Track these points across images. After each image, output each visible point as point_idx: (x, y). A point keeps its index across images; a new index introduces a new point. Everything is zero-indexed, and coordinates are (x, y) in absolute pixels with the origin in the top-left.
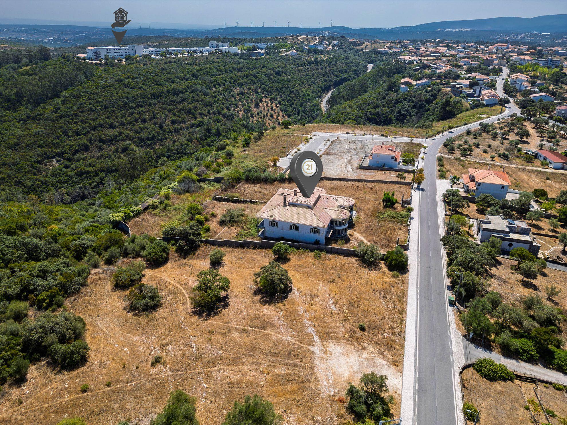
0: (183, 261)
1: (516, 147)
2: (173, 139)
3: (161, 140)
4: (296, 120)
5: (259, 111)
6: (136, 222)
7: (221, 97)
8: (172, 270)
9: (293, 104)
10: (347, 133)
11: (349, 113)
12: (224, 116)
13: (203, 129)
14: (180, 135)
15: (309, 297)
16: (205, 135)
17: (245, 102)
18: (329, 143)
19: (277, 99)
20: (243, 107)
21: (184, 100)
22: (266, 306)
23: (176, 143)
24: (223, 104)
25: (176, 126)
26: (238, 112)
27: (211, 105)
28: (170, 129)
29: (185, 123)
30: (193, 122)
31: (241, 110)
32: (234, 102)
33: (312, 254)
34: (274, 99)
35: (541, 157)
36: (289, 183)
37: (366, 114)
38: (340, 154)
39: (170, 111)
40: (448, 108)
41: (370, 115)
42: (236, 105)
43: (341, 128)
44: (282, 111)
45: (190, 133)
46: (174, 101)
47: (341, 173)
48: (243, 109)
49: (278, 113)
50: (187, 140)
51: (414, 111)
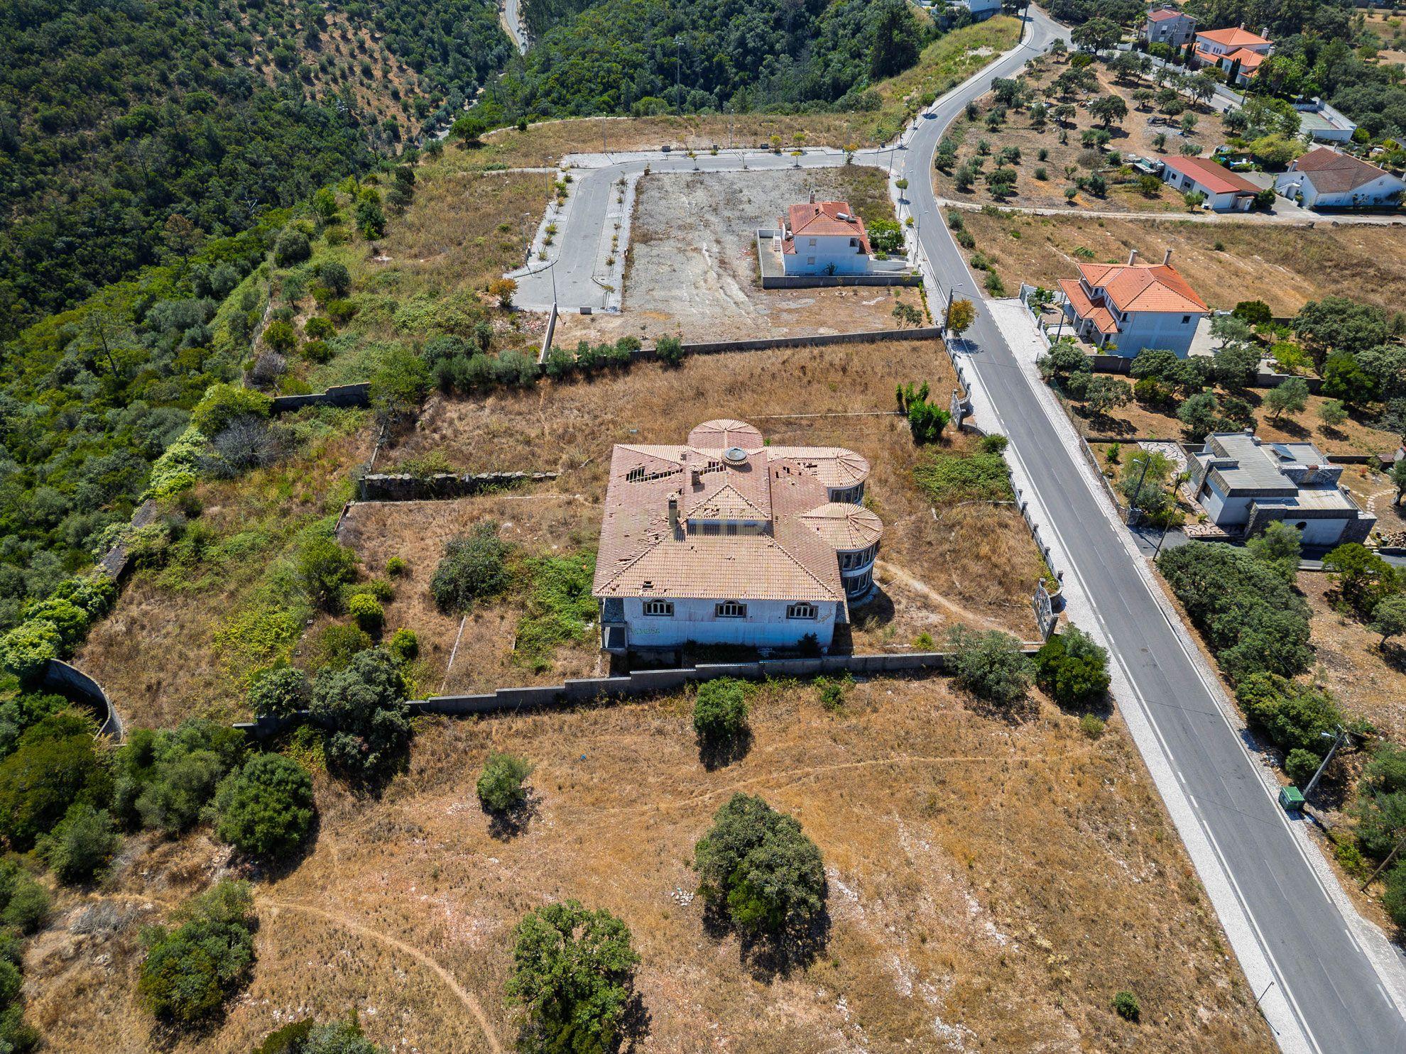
0: (378, 812)
1: (1103, 151)
2: (67, 187)
3: (24, 192)
4: (442, 79)
5: (324, 58)
6: (110, 642)
7: (190, 22)
8: (355, 867)
9: (422, 26)
10: (666, 149)
11: (602, 54)
12: (219, 87)
13: (159, 139)
14: (88, 169)
15: (893, 900)
16: (173, 161)
17: (271, 32)
18: (630, 196)
19: (369, 13)
20: (270, 48)
21: (65, 41)
22: (778, 986)
23: (82, 198)
24: (205, 46)
25: (62, 138)
26: (259, 69)
27: (165, 54)
28: (44, 152)
29: (91, 125)
30: (118, 118)
31: (267, 62)
32: (238, 37)
33: (810, 694)
34: (360, 15)
35: (1174, 177)
36: (590, 379)
37: (653, 53)
38: (680, 234)
39: (24, 87)
40: (897, 36)
41: (664, 55)
42: (248, 46)
43: (639, 132)
44: (393, 52)
45: (118, 158)
46: (30, 49)
47: (718, 310)
48: (271, 56)
49: (385, 60)
50: (117, 185)
51: (781, 39)
